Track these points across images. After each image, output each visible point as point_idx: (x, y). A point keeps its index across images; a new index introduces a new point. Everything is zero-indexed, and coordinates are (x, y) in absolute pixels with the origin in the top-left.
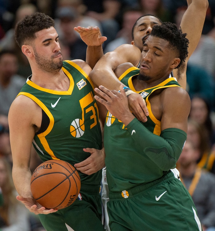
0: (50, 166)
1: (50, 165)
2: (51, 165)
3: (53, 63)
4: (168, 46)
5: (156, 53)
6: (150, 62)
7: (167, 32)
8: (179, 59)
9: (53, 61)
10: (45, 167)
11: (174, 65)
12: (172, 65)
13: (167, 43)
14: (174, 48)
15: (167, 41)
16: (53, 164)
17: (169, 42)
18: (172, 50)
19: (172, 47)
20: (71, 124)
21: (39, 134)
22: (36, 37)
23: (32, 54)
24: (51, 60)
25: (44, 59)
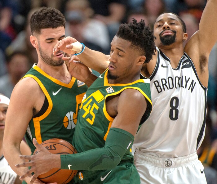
0: (54, 147)
1: (53, 145)
2: (55, 145)
3: (52, 60)
4: (130, 46)
5: (119, 54)
6: (116, 63)
7: (129, 33)
8: (144, 56)
9: (53, 59)
10: (49, 148)
11: (140, 62)
12: (138, 63)
13: (129, 43)
14: (136, 47)
15: (130, 41)
16: (56, 145)
17: (131, 42)
18: (134, 49)
19: (134, 47)
20: (66, 115)
21: (35, 118)
22: (41, 34)
23: (37, 45)
24: (51, 57)
25: (45, 54)
